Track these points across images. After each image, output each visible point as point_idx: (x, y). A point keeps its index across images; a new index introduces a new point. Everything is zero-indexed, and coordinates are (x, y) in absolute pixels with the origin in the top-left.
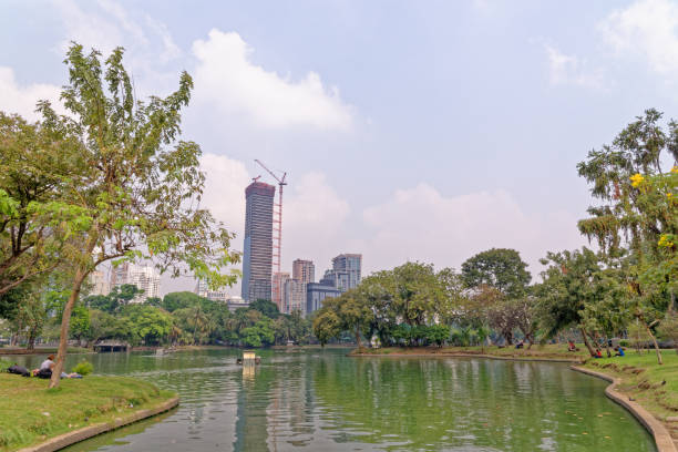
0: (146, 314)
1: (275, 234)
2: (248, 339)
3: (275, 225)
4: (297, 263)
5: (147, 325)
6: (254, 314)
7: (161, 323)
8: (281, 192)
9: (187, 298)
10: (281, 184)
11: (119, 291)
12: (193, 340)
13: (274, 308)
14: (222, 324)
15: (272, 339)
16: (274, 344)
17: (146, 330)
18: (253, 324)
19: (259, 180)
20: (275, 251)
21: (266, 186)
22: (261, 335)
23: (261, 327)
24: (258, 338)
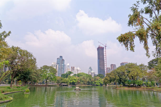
0: (72, 78)
1: (105, 58)
2: (97, 84)
3: (105, 56)
4: (112, 65)
5: (72, 80)
6: (98, 78)
7: (75, 80)
8: (105, 48)
9: (82, 74)
10: (105, 46)
11: (68, 73)
12: (83, 84)
13: (103, 76)
14: (90, 80)
15: (102, 84)
16: (103, 85)
17: (72, 81)
18: (98, 80)
19: (100, 46)
20: (105, 62)
21: (102, 47)
22: (100, 83)
23: (100, 81)
24: (99, 83)
